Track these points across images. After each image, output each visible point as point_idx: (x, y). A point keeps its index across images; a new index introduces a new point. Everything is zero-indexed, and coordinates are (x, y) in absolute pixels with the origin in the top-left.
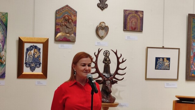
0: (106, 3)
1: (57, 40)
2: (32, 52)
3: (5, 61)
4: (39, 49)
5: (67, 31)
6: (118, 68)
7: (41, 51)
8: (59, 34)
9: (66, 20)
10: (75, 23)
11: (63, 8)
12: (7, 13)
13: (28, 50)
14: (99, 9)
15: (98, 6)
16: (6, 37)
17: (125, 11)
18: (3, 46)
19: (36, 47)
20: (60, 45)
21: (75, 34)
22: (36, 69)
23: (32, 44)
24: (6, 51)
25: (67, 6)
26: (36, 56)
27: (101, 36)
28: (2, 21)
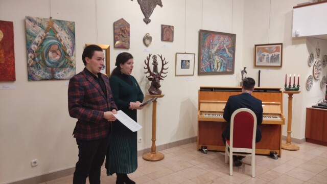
0: (150, 18)
1: (116, 47)
3: (75, 65)
5: (123, 40)
8: (117, 42)
9: (122, 31)
10: (129, 33)
11: (119, 21)
12: (74, 23)
14: (145, 23)
15: (144, 20)
16: (75, 44)
17: (162, 26)
18: (73, 52)
20: (118, 51)
21: (129, 42)
24: (75, 56)
25: (122, 19)
27: (147, 44)
28: (70, 30)
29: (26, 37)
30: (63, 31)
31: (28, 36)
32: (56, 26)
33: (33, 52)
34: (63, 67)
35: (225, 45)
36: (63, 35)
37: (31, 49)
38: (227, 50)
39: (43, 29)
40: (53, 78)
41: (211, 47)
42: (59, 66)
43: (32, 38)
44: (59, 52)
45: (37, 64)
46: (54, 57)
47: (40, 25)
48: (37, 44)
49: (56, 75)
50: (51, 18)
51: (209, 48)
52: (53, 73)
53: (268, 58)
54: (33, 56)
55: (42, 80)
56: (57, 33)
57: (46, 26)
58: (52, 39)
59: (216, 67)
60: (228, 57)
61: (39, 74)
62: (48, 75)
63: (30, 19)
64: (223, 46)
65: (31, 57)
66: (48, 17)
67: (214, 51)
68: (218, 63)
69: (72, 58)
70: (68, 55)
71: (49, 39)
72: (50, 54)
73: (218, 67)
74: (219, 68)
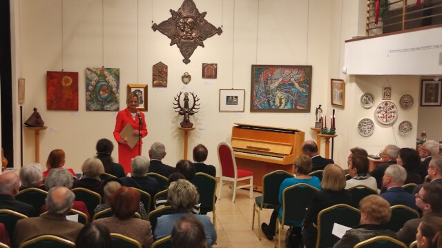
0: (189, 59)
3: (118, 100)
5: (161, 80)
6: (194, 105)
7: (143, 93)
8: (155, 82)
9: (160, 72)
11: (157, 64)
15: (183, 61)
16: (119, 85)
18: (117, 90)
19: (139, 91)
20: (156, 89)
23: (136, 89)
25: (160, 62)
26: (140, 96)
27: (186, 82)
28: (115, 74)
29: (86, 82)
30: (111, 76)
32: (106, 73)
33: (90, 91)
35: (292, 79)
36: (111, 78)
38: (297, 85)
39: (97, 75)
41: (269, 82)
42: (107, 101)
43: (90, 82)
44: (107, 91)
46: (104, 95)
47: (95, 73)
48: (93, 86)
49: (105, 107)
50: (103, 67)
51: (266, 83)
56: (107, 77)
57: (99, 73)
60: (299, 92)
61: (93, 106)
63: (89, 69)
64: (290, 80)
65: (88, 95)
66: (101, 67)
68: (281, 99)
69: (117, 95)
70: (114, 93)
71: (101, 82)
72: (101, 92)
73: (281, 103)
74: (283, 105)
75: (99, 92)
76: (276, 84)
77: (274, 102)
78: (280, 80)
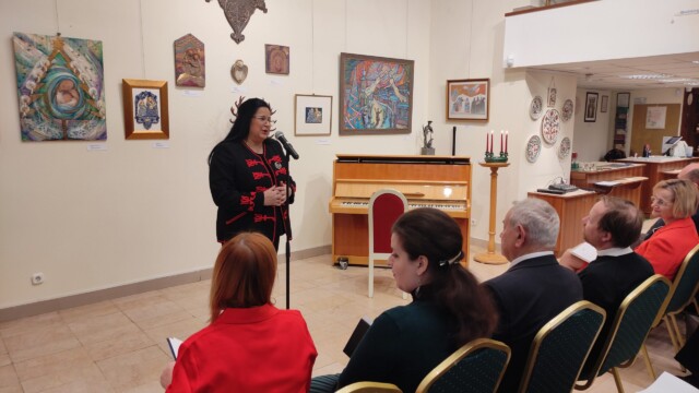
0: (243, 33)
1: (179, 85)
2: (145, 101)
3: (104, 115)
4: (155, 97)
5: (193, 72)
7: (158, 99)
8: (181, 76)
9: (190, 55)
10: (203, 59)
11: (184, 38)
12: (100, 42)
13: (138, 98)
14: (233, 42)
15: (232, 37)
16: (102, 79)
17: (267, 46)
18: (100, 92)
19: (150, 94)
20: (183, 92)
21: (204, 76)
22: (153, 125)
23: (144, 90)
24: (104, 100)
25: (190, 35)
26: (151, 107)
27: (238, 79)
28: (93, 54)
29: (16, 68)
30: (82, 56)
31: (18, 65)
32: (68, 49)
33: (29, 93)
34: (82, 118)
35: (392, 81)
36: (81, 64)
37: (25, 88)
38: (396, 89)
39: (45, 53)
40: (65, 138)
41: (364, 84)
42: (76, 117)
43: (28, 69)
44: (74, 94)
45: (36, 113)
46: (66, 102)
47: (40, 47)
48: (36, 80)
49: (71, 132)
50: (59, 34)
51: (359, 86)
52: (65, 128)
53: (467, 105)
54: (29, 100)
55: (47, 140)
56: (71, 60)
57: (50, 48)
58: (63, 70)
59: (374, 120)
60: (398, 102)
61: (42, 129)
62: (56, 132)
63: (22, 38)
64: (389, 83)
65: (25, 101)
66: (54, 33)
67: (369, 91)
68: (378, 113)
69: (100, 103)
70: (91, 98)
71: (56, 70)
72: (59, 96)
73: (378, 120)
74: (380, 122)
75: (54, 95)
76: (372, 88)
77: (369, 118)
78: (377, 82)
